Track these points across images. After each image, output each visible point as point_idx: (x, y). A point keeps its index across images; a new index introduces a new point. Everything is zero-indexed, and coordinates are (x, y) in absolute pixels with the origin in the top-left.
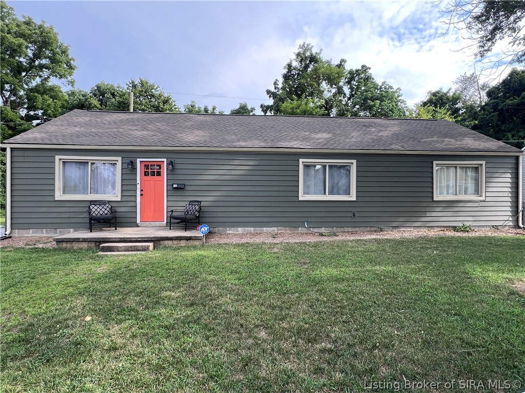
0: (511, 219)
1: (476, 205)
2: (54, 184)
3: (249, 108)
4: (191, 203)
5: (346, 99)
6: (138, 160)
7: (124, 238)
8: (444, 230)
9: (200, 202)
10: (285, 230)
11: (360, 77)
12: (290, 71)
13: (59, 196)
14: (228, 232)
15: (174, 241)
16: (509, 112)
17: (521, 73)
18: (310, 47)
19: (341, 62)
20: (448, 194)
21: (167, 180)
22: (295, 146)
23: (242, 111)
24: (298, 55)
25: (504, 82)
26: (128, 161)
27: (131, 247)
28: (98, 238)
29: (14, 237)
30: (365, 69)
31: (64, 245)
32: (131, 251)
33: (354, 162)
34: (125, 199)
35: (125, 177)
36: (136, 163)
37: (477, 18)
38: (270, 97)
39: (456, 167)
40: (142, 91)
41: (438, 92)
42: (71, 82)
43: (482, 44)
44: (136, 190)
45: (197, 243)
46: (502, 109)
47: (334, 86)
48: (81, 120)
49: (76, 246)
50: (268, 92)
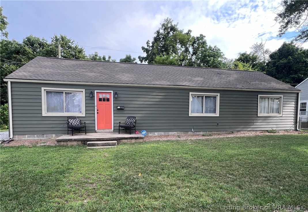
0: (293, 126)
1: (278, 118)
2: (41, 106)
3: (132, 58)
4: (129, 118)
5: (190, 55)
6: (96, 91)
7: (99, 139)
8: (263, 132)
9: (135, 117)
10: (181, 133)
11: (200, 42)
12: (158, 36)
13: (45, 113)
14: (149, 135)
15: (128, 140)
16: (281, 67)
17: (288, 45)
18: (171, 21)
19: (188, 32)
20: (264, 113)
21: (114, 104)
22: (187, 85)
23: (128, 60)
24: (163, 25)
25: (279, 50)
26: (89, 91)
27: (106, 143)
28: (83, 139)
29: (15, 140)
30: (202, 37)
31: (62, 143)
32: (106, 146)
33: (219, 94)
34: (88, 115)
35: (88, 102)
36: (94, 93)
37: (280, 15)
38: (144, 51)
39: (269, 98)
40: (63, 44)
41: (245, 54)
42: (5, 34)
43: (281, 30)
44: (95, 110)
45: (141, 141)
46: (278, 66)
47: (183, 46)
48: (46, 63)
49: (69, 144)
50: (143, 48)
